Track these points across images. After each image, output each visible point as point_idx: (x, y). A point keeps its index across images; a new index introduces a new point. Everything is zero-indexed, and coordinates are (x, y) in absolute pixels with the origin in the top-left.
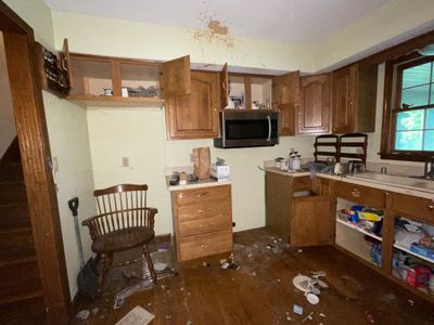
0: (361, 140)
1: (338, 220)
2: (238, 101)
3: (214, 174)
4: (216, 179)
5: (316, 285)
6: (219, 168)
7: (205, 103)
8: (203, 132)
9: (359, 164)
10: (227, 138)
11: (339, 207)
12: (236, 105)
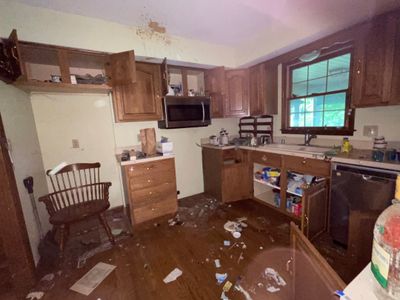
0: (269, 120)
1: (255, 180)
2: (177, 89)
3: (159, 150)
4: (161, 154)
5: (239, 226)
6: (164, 144)
7: (149, 90)
8: (148, 115)
9: (268, 137)
10: (169, 120)
11: (255, 171)
12: (175, 92)
